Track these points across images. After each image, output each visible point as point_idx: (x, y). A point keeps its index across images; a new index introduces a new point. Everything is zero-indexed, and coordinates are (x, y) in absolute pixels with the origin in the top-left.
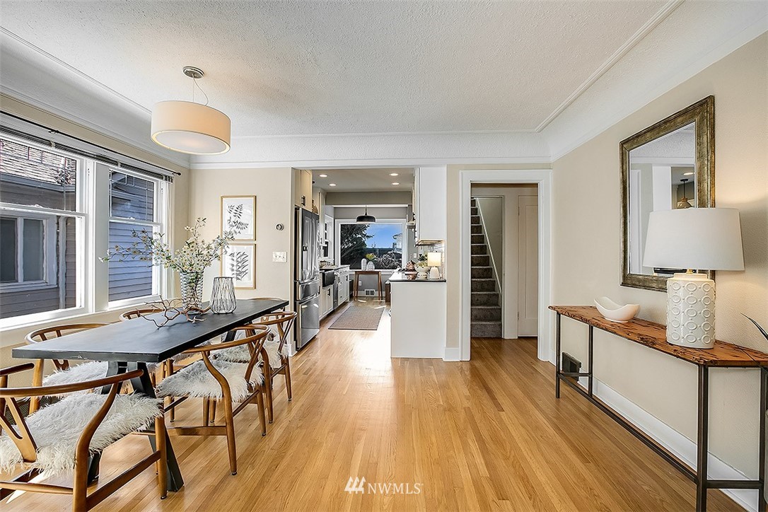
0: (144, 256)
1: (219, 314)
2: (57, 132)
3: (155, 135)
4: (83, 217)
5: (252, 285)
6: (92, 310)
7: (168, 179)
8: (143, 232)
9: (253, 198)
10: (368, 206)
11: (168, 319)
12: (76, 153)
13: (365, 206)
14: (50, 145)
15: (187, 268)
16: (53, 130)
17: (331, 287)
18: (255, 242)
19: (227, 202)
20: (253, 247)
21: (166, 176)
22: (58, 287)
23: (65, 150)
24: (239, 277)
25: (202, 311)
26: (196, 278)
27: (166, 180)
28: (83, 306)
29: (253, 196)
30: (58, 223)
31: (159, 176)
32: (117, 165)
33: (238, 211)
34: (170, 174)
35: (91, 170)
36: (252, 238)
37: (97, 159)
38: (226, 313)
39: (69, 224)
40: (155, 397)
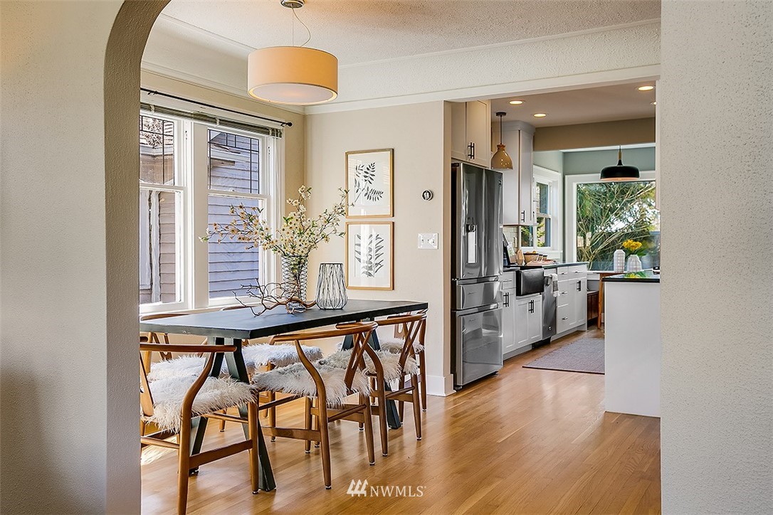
0: (242, 236)
1: (325, 309)
2: (156, 93)
3: (252, 90)
4: (182, 192)
5: (389, 285)
6: (191, 306)
7: (276, 133)
8: (241, 207)
9: (388, 153)
10: (623, 147)
11: (266, 308)
12: (172, 114)
13: (617, 147)
14: (150, 109)
15: (289, 250)
16: (152, 92)
17: (538, 298)
18: (393, 219)
19: (354, 161)
20: (389, 227)
21: (273, 130)
22: (151, 289)
23: (162, 112)
24: (372, 272)
25: (305, 305)
26: (299, 263)
27: (273, 134)
28: (183, 301)
29: (389, 150)
30: (150, 200)
31: (264, 130)
32: (216, 123)
33: (369, 172)
34: (277, 126)
35: (189, 133)
36: (389, 212)
37: (195, 118)
38: (334, 309)
39: (163, 200)
40: (248, 383)
